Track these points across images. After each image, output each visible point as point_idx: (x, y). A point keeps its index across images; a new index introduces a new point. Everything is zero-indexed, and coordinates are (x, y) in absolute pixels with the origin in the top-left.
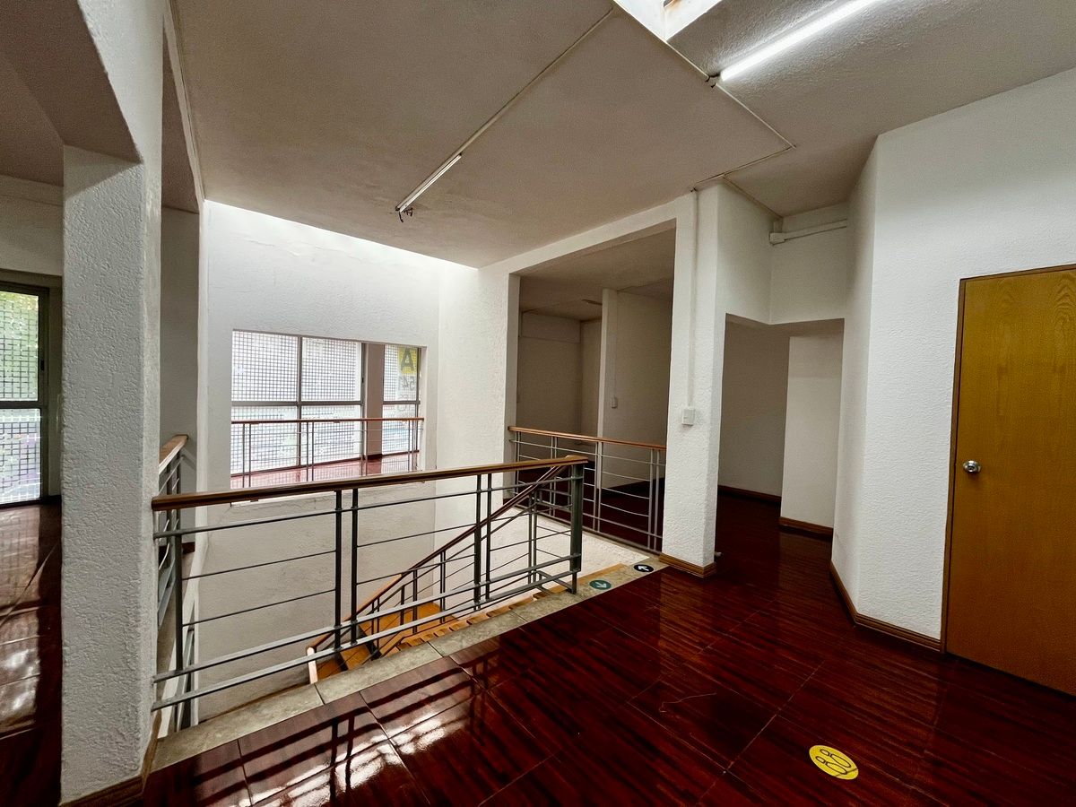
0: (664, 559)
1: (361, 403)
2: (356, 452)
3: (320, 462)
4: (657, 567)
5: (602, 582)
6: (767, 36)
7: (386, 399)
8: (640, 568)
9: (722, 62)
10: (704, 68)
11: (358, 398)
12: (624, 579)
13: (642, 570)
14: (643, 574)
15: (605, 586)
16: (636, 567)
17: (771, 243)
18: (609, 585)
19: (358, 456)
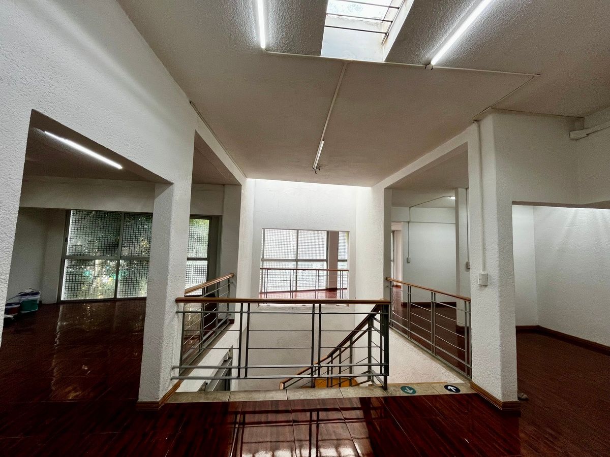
0: (473, 386)
1: (326, 260)
2: (323, 285)
3: (300, 290)
4: (464, 390)
5: (411, 389)
6: (446, 32)
7: (339, 258)
8: (449, 387)
9: (427, 56)
10: (419, 62)
11: (325, 258)
12: (430, 391)
13: (450, 390)
14: (448, 393)
15: (412, 391)
16: (446, 387)
17: (572, 140)
18: (414, 392)
19: (325, 288)
